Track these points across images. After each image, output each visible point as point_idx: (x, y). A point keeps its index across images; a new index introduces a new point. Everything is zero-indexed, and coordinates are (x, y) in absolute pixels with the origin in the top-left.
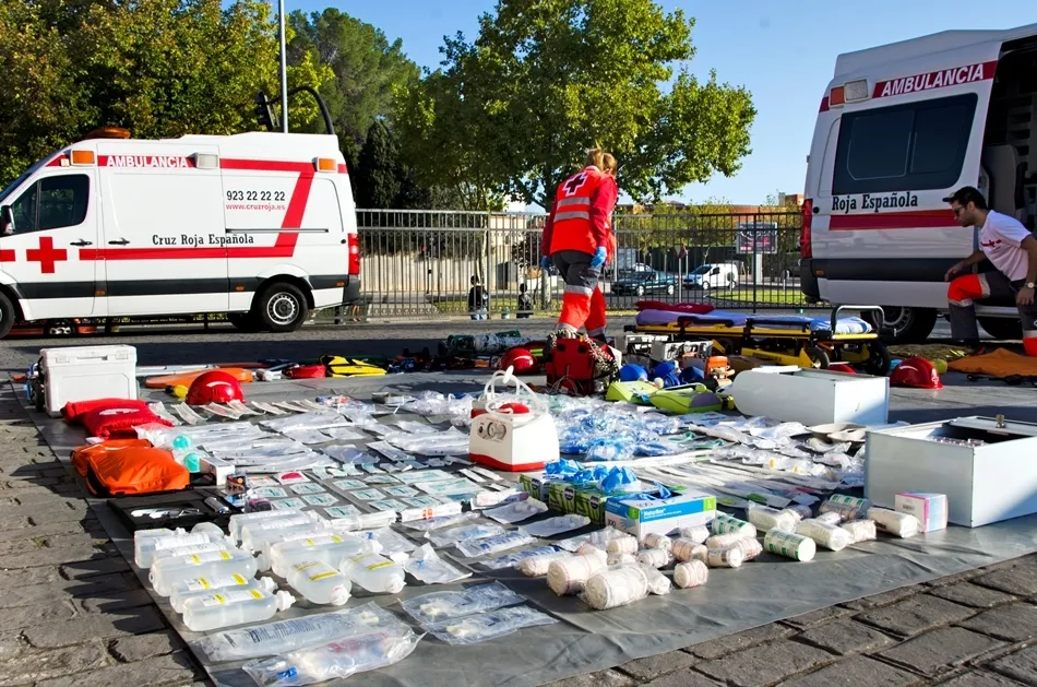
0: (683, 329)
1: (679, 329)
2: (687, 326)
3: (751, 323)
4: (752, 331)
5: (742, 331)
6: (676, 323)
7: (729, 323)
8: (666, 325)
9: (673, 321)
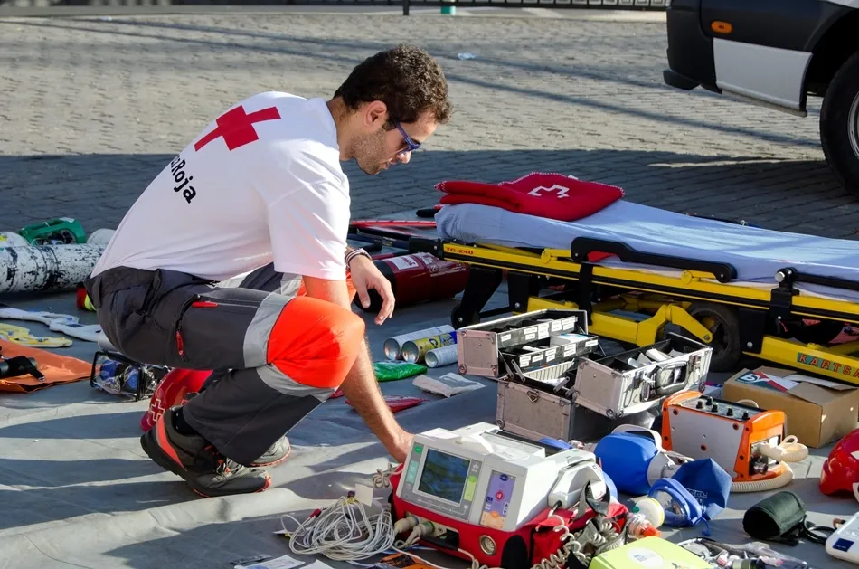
0: (587, 270)
1: (576, 268)
2: (597, 262)
3: (794, 278)
4: (796, 301)
5: (768, 298)
6: (568, 254)
7: (725, 272)
8: (538, 252)
9: (561, 246)
